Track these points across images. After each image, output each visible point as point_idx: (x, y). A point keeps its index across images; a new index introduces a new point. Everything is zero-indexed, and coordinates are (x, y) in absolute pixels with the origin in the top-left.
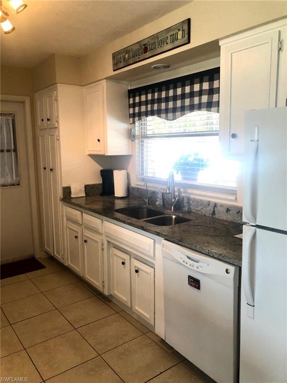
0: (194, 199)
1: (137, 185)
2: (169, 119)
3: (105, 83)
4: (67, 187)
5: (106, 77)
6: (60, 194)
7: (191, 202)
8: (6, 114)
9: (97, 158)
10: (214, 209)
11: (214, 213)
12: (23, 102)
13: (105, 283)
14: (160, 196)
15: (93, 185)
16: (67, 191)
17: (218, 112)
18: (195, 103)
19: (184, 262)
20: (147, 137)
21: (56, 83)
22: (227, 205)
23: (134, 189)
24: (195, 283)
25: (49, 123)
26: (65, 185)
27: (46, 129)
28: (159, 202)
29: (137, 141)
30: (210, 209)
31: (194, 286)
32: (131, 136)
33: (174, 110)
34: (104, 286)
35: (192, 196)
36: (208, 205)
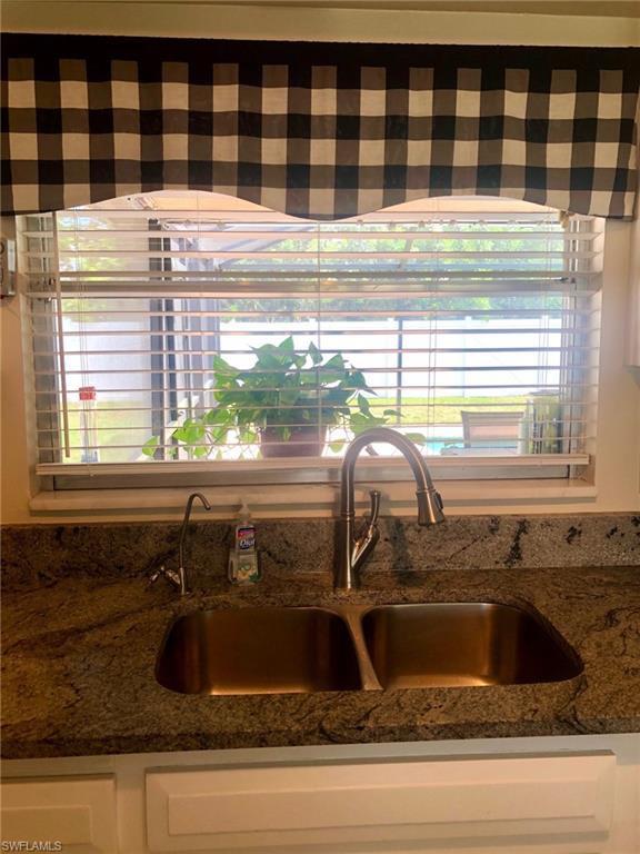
1: (34, 513)
2: (312, 210)
10: (517, 539)
11: (516, 552)
18: (456, 163)
22: (568, 518)
30: (501, 543)
33: (347, 178)
36: (492, 530)
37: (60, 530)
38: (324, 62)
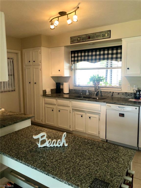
0: (104, 91)
1: (73, 88)
3: (64, 48)
4: (45, 90)
5: (65, 46)
6: (41, 93)
7: (102, 92)
8: (10, 58)
9: (54, 78)
10: (113, 94)
11: (112, 95)
12: (16, 53)
13: (71, 126)
14: (87, 91)
15: (53, 89)
16: (45, 92)
17: (121, 61)
19: (117, 109)
20: (76, 69)
21: (41, 46)
22: (118, 92)
23: (72, 90)
24: (122, 115)
25: (34, 63)
26: (44, 89)
27: (31, 65)
28: (87, 94)
29: (73, 71)
30: (111, 94)
31: (122, 116)
32: (71, 69)
33: (96, 59)
34: (70, 127)
35: (102, 90)
36: (110, 93)
37: (74, 89)
38: (94, 50)
